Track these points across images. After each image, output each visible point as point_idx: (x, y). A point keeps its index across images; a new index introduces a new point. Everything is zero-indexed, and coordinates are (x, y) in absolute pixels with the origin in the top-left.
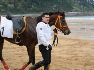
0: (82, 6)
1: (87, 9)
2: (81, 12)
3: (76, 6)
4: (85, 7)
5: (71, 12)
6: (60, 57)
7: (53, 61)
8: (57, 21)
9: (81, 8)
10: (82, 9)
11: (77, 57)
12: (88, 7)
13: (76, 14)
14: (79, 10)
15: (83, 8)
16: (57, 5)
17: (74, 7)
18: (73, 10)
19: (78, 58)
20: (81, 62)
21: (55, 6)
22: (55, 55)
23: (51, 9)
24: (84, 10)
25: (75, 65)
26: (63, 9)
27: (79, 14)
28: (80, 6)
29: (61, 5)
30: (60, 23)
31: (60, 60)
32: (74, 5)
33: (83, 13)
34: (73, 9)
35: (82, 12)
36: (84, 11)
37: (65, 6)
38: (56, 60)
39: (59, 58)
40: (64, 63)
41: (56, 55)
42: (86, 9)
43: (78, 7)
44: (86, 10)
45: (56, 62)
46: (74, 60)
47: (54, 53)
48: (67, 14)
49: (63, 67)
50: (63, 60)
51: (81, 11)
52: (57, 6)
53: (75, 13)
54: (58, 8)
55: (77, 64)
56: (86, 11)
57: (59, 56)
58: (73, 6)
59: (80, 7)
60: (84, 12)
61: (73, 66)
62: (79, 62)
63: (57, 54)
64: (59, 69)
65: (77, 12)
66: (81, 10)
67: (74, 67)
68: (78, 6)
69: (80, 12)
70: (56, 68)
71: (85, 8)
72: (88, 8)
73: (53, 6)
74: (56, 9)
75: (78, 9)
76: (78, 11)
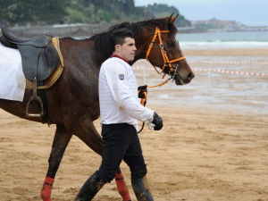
0: (92, 7)
1: (105, 15)
2: (88, 25)
3: (74, 7)
4: (100, 11)
5: (62, 23)
6: (28, 153)
7: (9, 166)
8: (151, 46)
9: (88, 12)
10: (93, 16)
11: (76, 154)
12: (109, 9)
13: (74, 30)
14: (83, 18)
15: (96, 12)
16: (20, 4)
17: (69, 10)
18: (66, 17)
19: (80, 154)
20: (88, 167)
21: (15, 6)
22: (13, 148)
23: (4, 15)
24: (98, 19)
25: (70, 176)
26: (36, 14)
27: (84, 29)
28: (87, 6)
29: (31, 5)
30: (163, 52)
31: (28, 161)
32: (69, 5)
33: (95, 28)
34: (67, 14)
35: (93, 23)
36: (98, 22)
37: (43, 6)
38: (17, 163)
39: (25, 155)
40: (40, 170)
41: (18, 150)
42: (102, 16)
43: (80, 10)
44: (102, 19)
45: (17, 169)
46: (68, 161)
47: (10, 143)
48: (50, 29)
49: (35, 182)
50: (35, 162)
51: (88, 22)
52: (19, 8)
53: (71, 28)
54: (24, 12)
55: (78, 173)
56: (104, 22)
57: (25, 150)
58: (66, 7)
59: (86, 9)
60: (97, 25)
61: (66, 178)
62: (82, 168)
63: (21, 144)
64: (23, 187)
65: (79, 24)
66: (88, 19)
67: (68, 181)
68: (81, 6)
69: (85, 25)
70: (15, 186)
71: (101, 14)
72: (108, 13)
73: (9, 7)
74: (16, 16)
75: (79, 15)
76: (79, 21)
